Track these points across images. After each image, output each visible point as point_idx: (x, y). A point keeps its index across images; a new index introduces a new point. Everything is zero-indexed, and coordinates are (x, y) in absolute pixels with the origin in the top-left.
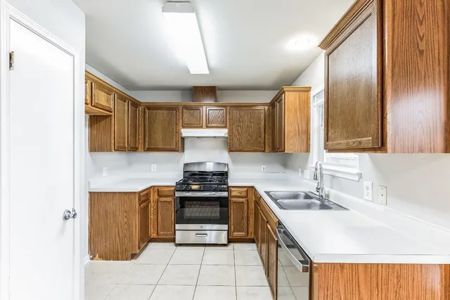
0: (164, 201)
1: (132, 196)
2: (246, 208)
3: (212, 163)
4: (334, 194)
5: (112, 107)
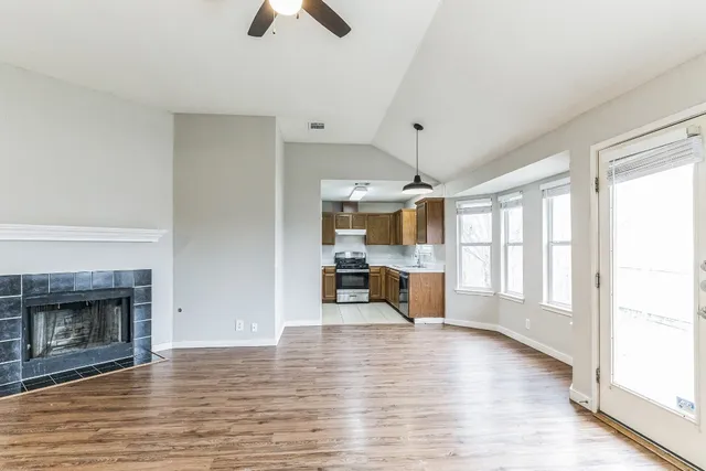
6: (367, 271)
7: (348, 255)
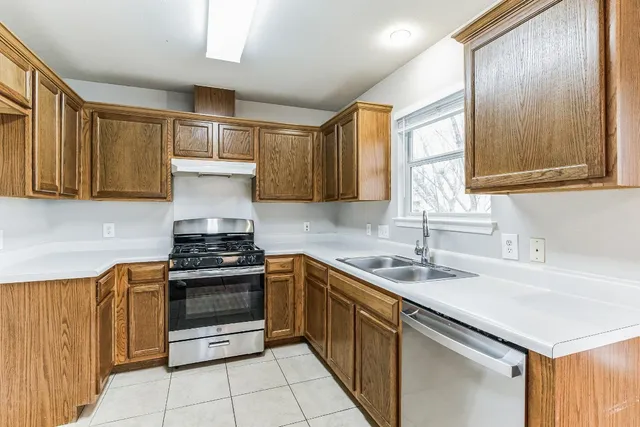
0: (144, 292)
1: (82, 287)
2: (291, 290)
3: (216, 220)
4: (442, 256)
5: (29, 96)
6: (258, 269)
7: (213, 227)
